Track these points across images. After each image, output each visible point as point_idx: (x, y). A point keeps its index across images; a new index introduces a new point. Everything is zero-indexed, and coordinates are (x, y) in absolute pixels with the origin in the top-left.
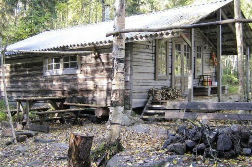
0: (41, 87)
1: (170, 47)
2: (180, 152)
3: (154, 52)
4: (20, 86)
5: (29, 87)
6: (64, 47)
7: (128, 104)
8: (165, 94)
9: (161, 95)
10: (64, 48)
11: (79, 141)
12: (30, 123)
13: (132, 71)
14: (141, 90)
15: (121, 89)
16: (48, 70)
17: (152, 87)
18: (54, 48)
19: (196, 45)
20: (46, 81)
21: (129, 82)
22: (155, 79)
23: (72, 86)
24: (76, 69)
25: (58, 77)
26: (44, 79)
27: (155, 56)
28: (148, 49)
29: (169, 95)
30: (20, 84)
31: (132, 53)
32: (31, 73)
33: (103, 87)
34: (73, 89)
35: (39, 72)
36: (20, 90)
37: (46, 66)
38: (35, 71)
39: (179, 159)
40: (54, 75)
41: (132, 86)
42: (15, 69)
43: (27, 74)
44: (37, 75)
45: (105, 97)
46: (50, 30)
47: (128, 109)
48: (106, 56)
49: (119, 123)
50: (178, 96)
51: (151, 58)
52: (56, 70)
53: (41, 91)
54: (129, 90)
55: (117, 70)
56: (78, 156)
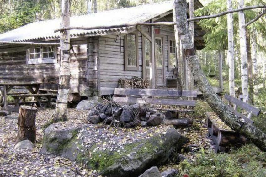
0: (25, 74)
1: (140, 41)
2: (94, 122)
3: (122, 45)
4: (7, 73)
5: (15, 75)
6: (41, 38)
7: (96, 91)
8: (133, 84)
9: (129, 85)
10: (41, 40)
11: (24, 112)
12: (7, 105)
13: (99, 62)
14: (110, 80)
15: (66, 75)
16: (30, 59)
17: (121, 77)
18: (33, 39)
19: (168, 39)
20: (28, 69)
21: (97, 72)
22: (124, 70)
23: (50, 74)
24: (53, 58)
25: (39, 65)
26: (27, 67)
27: (124, 49)
28: (116, 42)
29: (138, 85)
30: (7, 71)
31: (99, 46)
32: (16, 61)
33: (76, 76)
34: (51, 77)
35: (23, 61)
36: (7, 77)
37: (28, 55)
38: (20, 59)
39: (92, 126)
40: (36, 64)
41: (99, 75)
42: (2, 57)
43: (13, 63)
44: (21, 63)
45: (77, 85)
46: (43, 20)
47: (96, 96)
48: (77, 47)
49: (65, 102)
50: (147, 86)
51: (120, 50)
52: (37, 59)
53: (25, 78)
54: (97, 79)
55: (63, 59)
56: (24, 124)
